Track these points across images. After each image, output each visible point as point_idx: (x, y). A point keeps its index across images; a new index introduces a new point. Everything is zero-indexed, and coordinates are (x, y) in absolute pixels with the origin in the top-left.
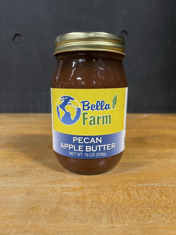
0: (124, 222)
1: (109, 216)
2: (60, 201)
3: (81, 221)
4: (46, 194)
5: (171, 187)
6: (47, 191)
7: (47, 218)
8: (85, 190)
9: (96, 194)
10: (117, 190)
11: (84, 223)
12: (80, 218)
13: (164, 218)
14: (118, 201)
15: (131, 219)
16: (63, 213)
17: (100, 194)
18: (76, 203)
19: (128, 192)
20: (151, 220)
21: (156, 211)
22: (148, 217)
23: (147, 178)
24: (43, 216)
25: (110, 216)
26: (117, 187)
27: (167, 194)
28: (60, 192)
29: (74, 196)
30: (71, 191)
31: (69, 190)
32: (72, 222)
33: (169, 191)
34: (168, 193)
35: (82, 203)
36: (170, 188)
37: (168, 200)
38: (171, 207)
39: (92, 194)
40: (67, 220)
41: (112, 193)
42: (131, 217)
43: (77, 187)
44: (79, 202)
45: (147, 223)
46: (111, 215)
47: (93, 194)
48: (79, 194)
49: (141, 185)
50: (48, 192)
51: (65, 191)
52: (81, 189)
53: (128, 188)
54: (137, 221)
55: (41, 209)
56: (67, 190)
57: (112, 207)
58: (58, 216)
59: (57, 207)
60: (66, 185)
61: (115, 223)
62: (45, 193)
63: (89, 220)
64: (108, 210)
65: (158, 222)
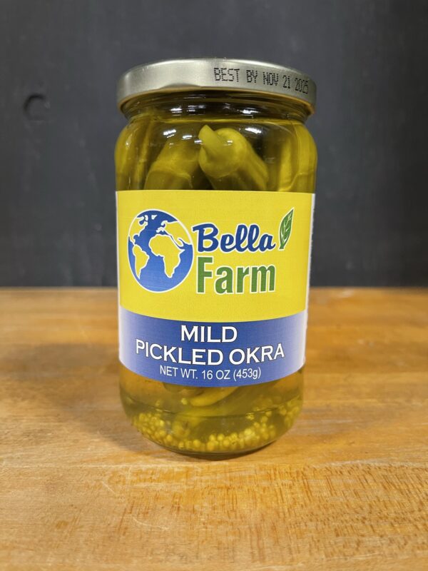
0: (292, 560)
1: (255, 544)
2: (132, 507)
3: (182, 556)
4: (95, 487)
5: (413, 470)
6: (98, 480)
7: (97, 550)
8: (195, 478)
9: (222, 488)
10: (278, 476)
11: (191, 562)
12: (182, 549)
13: (394, 546)
14: (278, 504)
15: (310, 551)
16: (138, 536)
17: (234, 488)
18: (171, 513)
19: (304, 483)
20: (360, 554)
21: (374, 531)
22: (354, 545)
23: (353, 445)
24: (87, 544)
25: (258, 544)
26: (275, 470)
27: (402, 487)
28: (132, 482)
29: (168, 492)
30: (159, 481)
31: (154, 477)
32: (161, 561)
33: (407, 478)
34: (406, 484)
35: (188, 511)
36: (410, 471)
37: (405, 501)
38: (412, 519)
39: (214, 486)
40: (147, 554)
41: (265, 484)
42: (310, 545)
43: (176, 470)
44: (179, 507)
45: (352, 560)
46: (261, 542)
47: (215, 488)
48: (179, 487)
49: (336, 465)
50: (101, 484)
51: (145, 481)
52: (184, 475)
53: (305, 472)
54: (327, 556)
55: (82, 527)
56: (151, 478)
57: (263, 520)
58: (124, 544)
59: (122, 522)
60: (148, 466)
61: (272, 562)
62: (93, 484)
63: (204, 556)
64: (253, 530)
65: (379, 557)
